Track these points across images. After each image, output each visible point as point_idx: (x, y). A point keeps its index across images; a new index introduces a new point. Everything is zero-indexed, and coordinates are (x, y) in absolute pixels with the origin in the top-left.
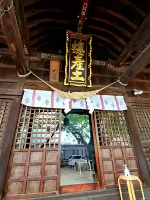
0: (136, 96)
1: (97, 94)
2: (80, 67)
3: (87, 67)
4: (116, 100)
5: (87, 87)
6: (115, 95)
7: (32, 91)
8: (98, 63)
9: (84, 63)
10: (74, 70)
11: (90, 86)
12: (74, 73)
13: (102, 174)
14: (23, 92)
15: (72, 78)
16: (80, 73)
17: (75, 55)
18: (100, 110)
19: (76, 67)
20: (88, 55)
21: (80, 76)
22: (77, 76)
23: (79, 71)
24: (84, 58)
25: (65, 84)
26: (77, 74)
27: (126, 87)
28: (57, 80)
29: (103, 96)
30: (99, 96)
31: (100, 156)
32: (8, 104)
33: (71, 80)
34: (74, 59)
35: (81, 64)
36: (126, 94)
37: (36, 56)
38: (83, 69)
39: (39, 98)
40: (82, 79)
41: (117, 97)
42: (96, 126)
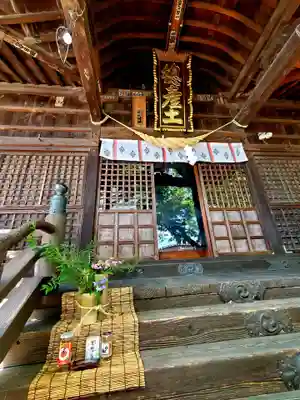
0: (261, 141)
1: (201, 141)
2: (176, 105)
3: (187, 101)
4: (231, 148)
5: (186, 133)
6: (229, 142)
7: (112, 141)
8: (201, 98)
10: (167, 109)
11: (192, 131)
12: (167, 114)
13: (213, 240)
14: (100, 142)
15: (165, 121)
16: (177, 113)
17: (168, 86)
18: (207, 163)
19: (169, 103)
20: (186, 84)
21: (175, 117)
22: (172, 118)
23: (175, 109)
25: (156, 129)
26: (172, 114)
27: (245, 129)
28: (144, 125)
29: (212, 144)
30: (205, 144)
31: (209, 219)
32: (83, 158)
33: (163, 124)
34: (166, 93)
35: (176, 99)
36: (246, 140)
37: (111, 94)
38: (180, 107)
39: (122, 150)
40: (180, 121)
41: (233, 145)
42: (203, 184)
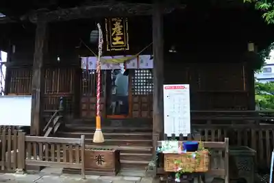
2: (119, 33)
7: (86, 58)
9: (122, 29)
10: (115, 36)
11: (128, 49)
12: (115, 39)
15: (114, 43)
16: (120, 38)
17: (114, 22)
19: (116, 33)
21: (120, 40)
22: (118, 41)
23: (119, 36)
24: (122, 24)
25: (108, 50)
26: (117, 39)
33: (113, 45)
34: (114, 27)
35: (120, 29)
38: (122, 34)
39: (91, 63)
40: (122, 43)
